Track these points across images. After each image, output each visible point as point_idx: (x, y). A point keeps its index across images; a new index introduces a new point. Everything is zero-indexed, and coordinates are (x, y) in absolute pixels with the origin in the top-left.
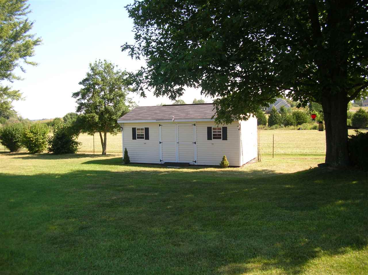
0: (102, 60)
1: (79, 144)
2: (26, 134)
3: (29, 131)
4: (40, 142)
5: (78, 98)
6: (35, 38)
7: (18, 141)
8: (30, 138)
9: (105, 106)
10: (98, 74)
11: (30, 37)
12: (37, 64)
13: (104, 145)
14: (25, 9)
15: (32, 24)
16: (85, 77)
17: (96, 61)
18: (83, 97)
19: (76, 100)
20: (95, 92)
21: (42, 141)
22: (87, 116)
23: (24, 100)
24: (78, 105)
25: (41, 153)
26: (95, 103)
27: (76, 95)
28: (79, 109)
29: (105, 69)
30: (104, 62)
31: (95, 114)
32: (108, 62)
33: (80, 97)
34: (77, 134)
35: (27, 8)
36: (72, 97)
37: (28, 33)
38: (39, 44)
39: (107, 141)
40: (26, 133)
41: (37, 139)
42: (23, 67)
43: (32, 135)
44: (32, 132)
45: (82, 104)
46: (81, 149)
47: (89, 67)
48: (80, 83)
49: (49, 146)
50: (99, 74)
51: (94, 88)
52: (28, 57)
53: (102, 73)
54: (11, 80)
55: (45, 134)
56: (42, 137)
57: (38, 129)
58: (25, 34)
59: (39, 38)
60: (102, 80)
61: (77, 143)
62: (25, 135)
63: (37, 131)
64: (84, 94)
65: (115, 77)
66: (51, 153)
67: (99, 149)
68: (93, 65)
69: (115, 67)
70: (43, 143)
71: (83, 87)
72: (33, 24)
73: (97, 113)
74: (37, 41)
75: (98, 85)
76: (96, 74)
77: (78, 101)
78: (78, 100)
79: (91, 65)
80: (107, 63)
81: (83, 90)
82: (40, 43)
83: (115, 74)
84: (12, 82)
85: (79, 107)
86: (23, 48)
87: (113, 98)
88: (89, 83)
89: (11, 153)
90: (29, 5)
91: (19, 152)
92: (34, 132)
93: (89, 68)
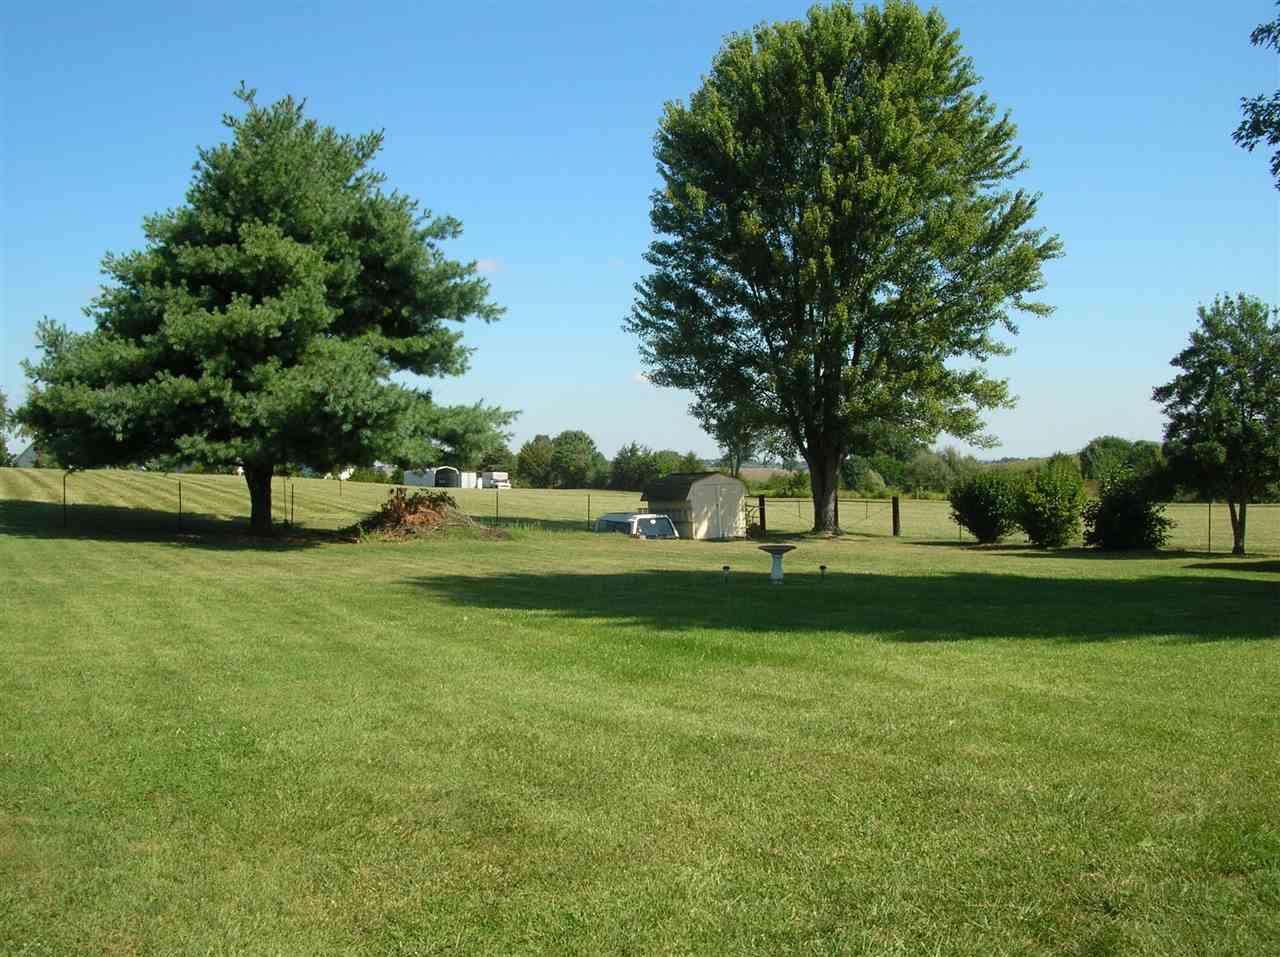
0: (1234, 298)
1: (1169, 524)
2: (1028, 497)
3: (1034, 488)
4: (1062, 516)
5: (1169, 402)
6: (1042, 241)
7: (1002, 515)
8: (1037, 506)
9: (1243, 422)
10: (1224, 336)
11: (1027, 237)
12: (1047, 310)
13: (1239, 526)
14: (1010, 160)
15: (1032, 203)
16: (1188, 345)
17: (1217, 303)
18: (1184, 400)
19: (1163, 406)
20: (1216, 385)
21: (1068, 514)
22: (1196, 449)
23: (1012, 406)
24: (1169, 421)
25: (1064, 547)
26: (1217, 413)
27: (1162, 393)
28: (1172, 431)
29: (1242, 318)
30: (1237, 303)
31: (1216, 444)
32: (1250, 300)
33: (1174, 398)
34: (1167, 496)
35: (1014, 157)
36: (1154, 398)
37: (1022, 229)
38: (1054, 256)
39: (1247, 517)
40: (1027, 492)
41: (1055, 508)
42: (1010, 319)
43: (1040, 498)
44: (1041, 490)
45: (1180, 418)
46: (1174, 538)
47: (1199, 318)
48: (1175, 362)
49: (1089, 528)
50: (1228, 334)
51: (1214, 376)
52: (1024, 293)
53: (1235, 334)
54: (980, 355)
55: (1074, 495)
56: (1068, 505)
57: (1058, 484)
58: (1016, 232)
59: (1052, 239)
60: (1235, 352)
61: (1163, 522)
62: (1023, 498)
63: (1055, 488)
64: (1184, 389)
65: (1272, 343)
66: (1092, 546)
67: (1225, 540)
68: (1208, 312)
69: (1271, 316)
70: (1070, 520)
71: (1183, 372)
72: (1037, 203)
73: (1223, 441)
74: (1047, 247)
75: (1224, 365)
76: (1218, 337)
77: (1169, 410)
78: (1170, 406)
79: (1202, 311)
80: (1246, 304)
81: (1185, 378)
82: (1056, 252)
83: (1270, 333)
84: (983, 360)
85: (1172, 425)
86: (1012, 271)
87: (1267, 401)
88: (1199, 361)
89: (983, 545)
90: (1018, 150)
91: (1003, 544)
92: (1046, 491)
93: (1198, 321)
